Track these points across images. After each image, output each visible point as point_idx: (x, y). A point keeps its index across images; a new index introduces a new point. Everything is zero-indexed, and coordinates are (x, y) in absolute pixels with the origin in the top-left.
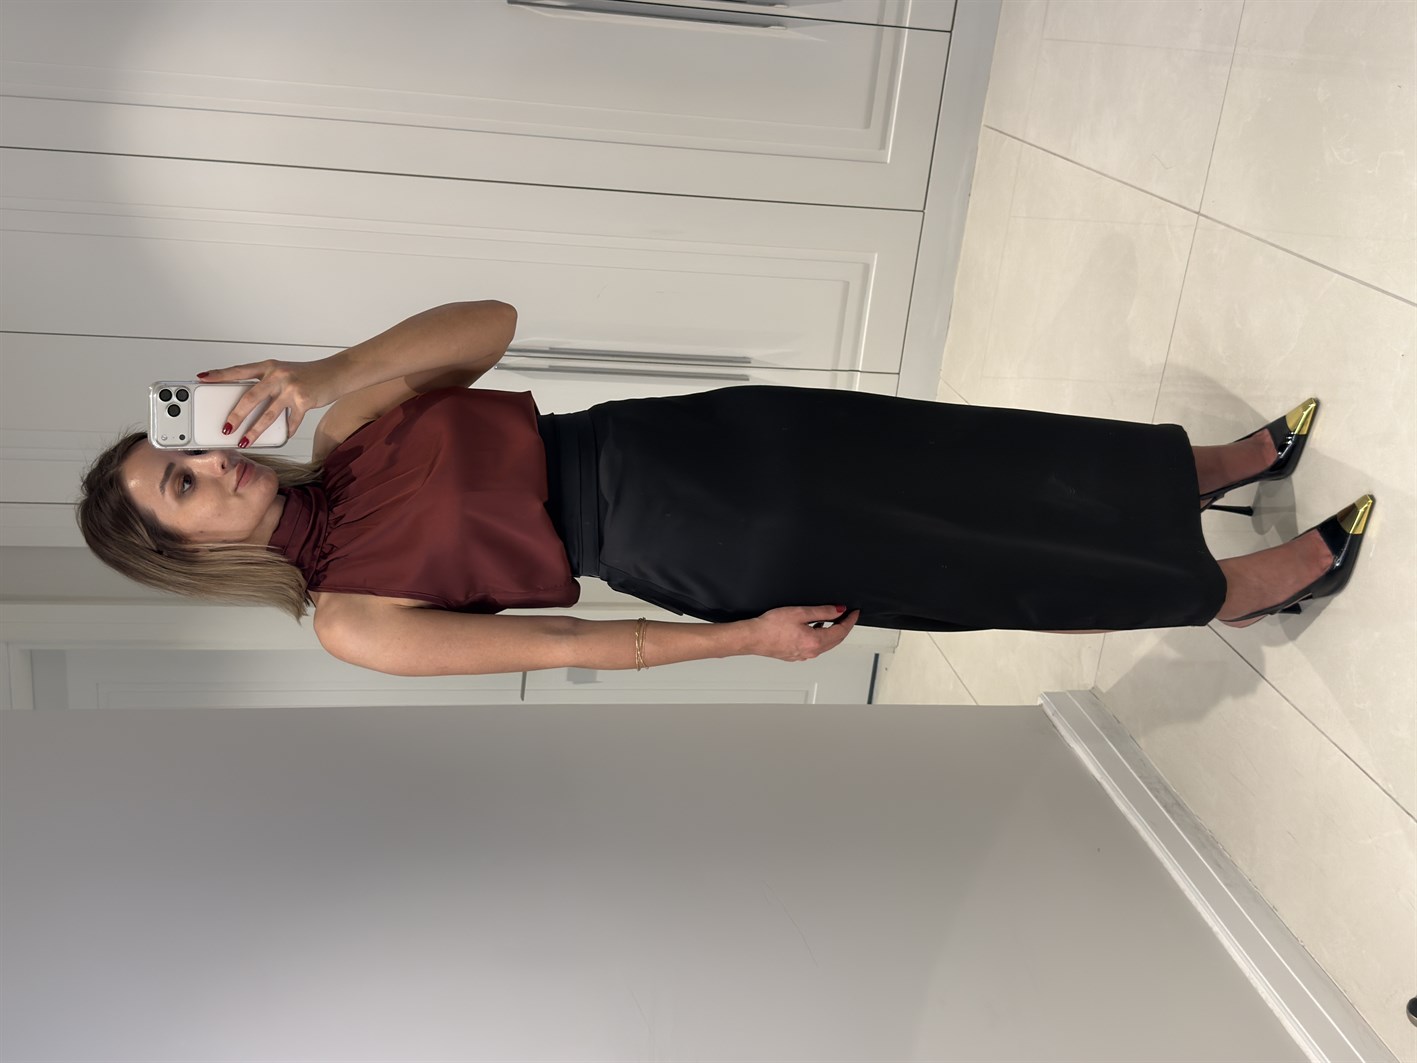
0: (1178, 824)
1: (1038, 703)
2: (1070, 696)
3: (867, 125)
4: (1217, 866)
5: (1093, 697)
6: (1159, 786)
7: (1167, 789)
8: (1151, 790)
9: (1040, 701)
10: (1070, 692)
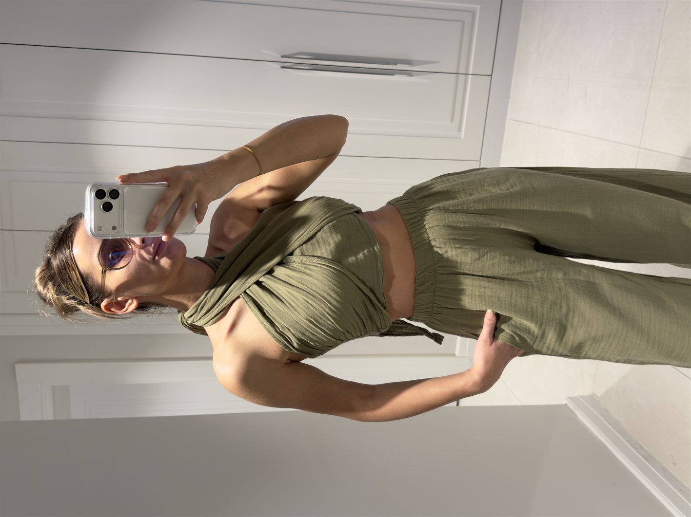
0: (653, 467)
1: (564, 403)
2: (580, 398)
3: (452, 120)
4: (681, 490)
5: (592, 398)
6: (638, 447)
7: (642, 448)
8: (634, 448)
9: (564, 402)
10: (580, 396)
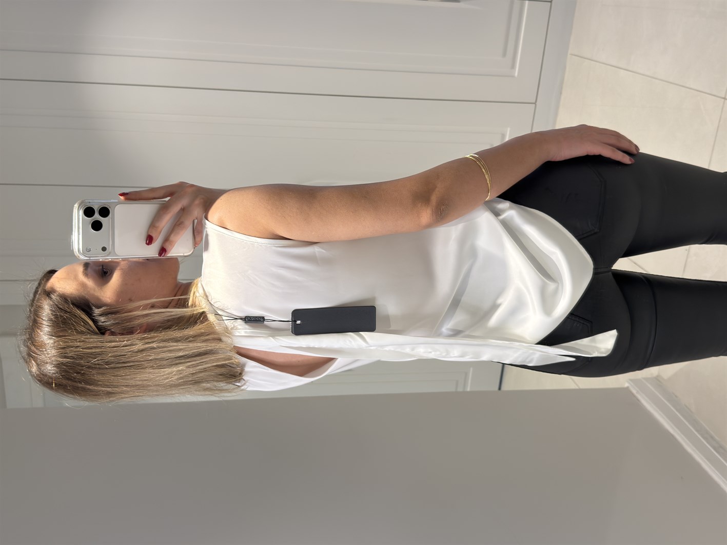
2: (644, 380)
3: (504, 54)
5: (657, 381)
7: (713, 438)
8: (705, 439)
9: (626, 385)
